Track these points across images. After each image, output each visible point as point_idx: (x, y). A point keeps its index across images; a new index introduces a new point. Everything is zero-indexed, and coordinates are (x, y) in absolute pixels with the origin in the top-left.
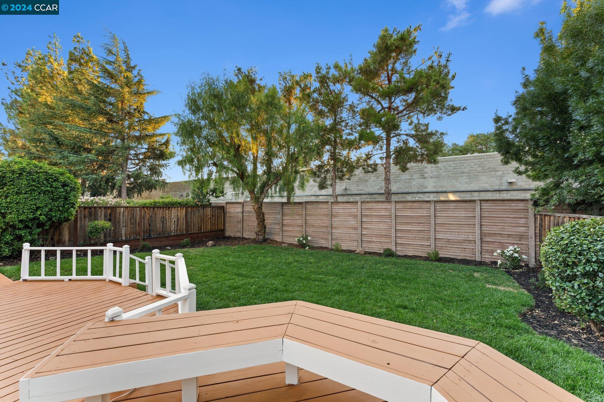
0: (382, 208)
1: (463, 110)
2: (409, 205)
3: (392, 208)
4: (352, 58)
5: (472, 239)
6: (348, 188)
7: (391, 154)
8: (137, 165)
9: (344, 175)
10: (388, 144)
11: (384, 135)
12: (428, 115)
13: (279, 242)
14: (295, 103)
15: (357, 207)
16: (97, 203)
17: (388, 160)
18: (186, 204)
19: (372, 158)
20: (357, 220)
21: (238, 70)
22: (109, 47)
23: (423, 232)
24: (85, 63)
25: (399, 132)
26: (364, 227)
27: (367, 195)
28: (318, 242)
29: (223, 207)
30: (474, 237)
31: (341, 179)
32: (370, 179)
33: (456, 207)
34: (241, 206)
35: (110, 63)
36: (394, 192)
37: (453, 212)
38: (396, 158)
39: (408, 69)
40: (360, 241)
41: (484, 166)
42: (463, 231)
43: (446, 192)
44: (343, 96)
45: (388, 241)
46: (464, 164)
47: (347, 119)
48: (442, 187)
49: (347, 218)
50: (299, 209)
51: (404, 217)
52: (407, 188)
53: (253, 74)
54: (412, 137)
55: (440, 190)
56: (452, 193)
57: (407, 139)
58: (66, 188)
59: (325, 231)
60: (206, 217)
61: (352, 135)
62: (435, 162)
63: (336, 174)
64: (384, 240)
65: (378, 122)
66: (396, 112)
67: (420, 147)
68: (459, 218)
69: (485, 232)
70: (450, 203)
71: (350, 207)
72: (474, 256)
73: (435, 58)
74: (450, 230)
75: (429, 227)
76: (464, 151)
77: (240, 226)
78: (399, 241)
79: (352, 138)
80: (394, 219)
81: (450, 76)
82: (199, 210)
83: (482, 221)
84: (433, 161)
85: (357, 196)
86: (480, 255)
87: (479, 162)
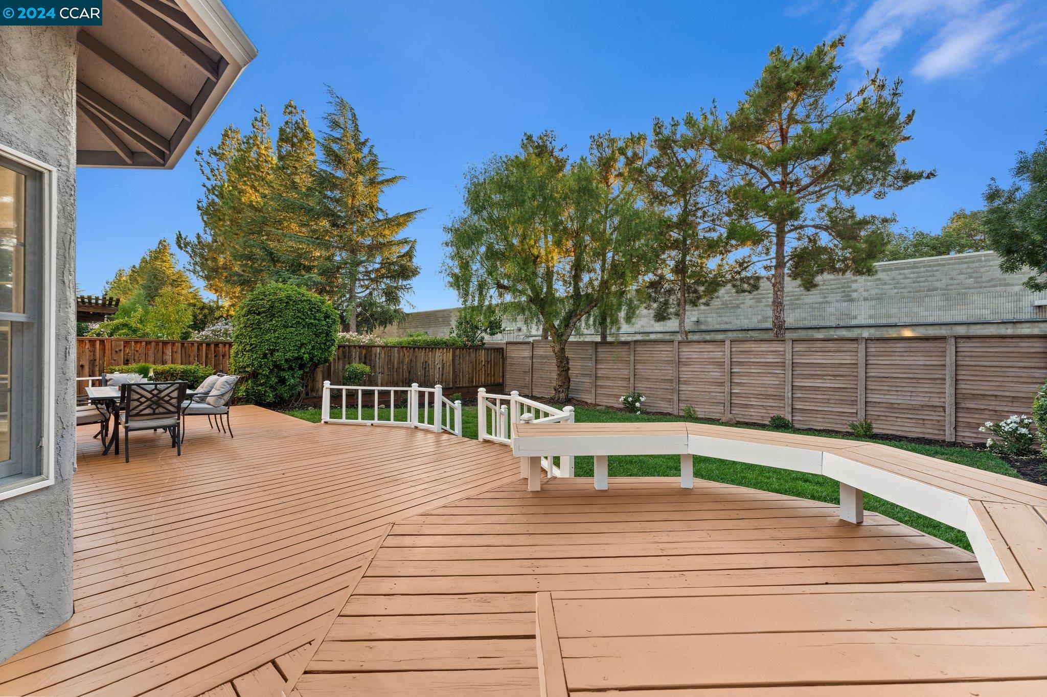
0: (769, 351)
1: (928, 177)
2: (819, 345)
3: (787, 351)
4: (716, 104)
5: (938, 404)
6: (702, 319)
7: (785, 260)
8: (367, 288)
9: (699, 298)
10: (780, 244)
11: (773, 228)
12: (856, 192)
13: (591, 404)
14: (616, 184)
15: (723, 349)
16: (349, 340)
17: (779, 271)
18: (454, 344)
19: (750, 268)
20: (722, 370)
21: (527, 139)
22: (334, 117)
23: (843, 390)
24: (299, 142)
25: (800, 223)
26: (735, 381)
27: (738, 332)
28: (655, 405)
29: (502, 349)
30: (942, 400)
31: (694, 303)
32: (743, 303)
33: (908, 349)
34: (529, 347)
35: (336, 140)
36: (790, 326)
37: (900, 358)
38: (796, 266)
39: (819, 116)
40: (727, 404)
41: (979, 275)
42: (920, 390)
43: (896, 326)
44: (699, 167)
45: (779, 405)
46: (936, 274)
47: (706, 205)
48: (888, 316)
49: (708, 367)
50: (623, 352)
51: (809, 365)
52: (815, 319)
53: (548, 143)
54: (826, 230)
55: (883, 321)
56: (910, 328)
57: (817, 234)
58: (328, 320)
59: (666, 387)
60: (479, 363)
61: (714, 230)
62: (870, 272)
63: (686, 295)
64: (771, 403)
65: (764, 208)
66: (795, 189)
67: (840, 246)
68: (913, 367)
69: (964, 391)
70: (896, 341)
71: (710, 350)
72: (941, 432)
73: (871, 92)
74: (894, 389)
75: (855, 382)
76: (941, 246)
77: (528, 378)
78: (798, 406)
79: (714, 235)
80: (791, 368)
81: (902, 118)
82: (470, 354)
83: (959, 372)
84: (865, 270)
85: (719, 333)
86: (953, 432)
87: (969, 267)
